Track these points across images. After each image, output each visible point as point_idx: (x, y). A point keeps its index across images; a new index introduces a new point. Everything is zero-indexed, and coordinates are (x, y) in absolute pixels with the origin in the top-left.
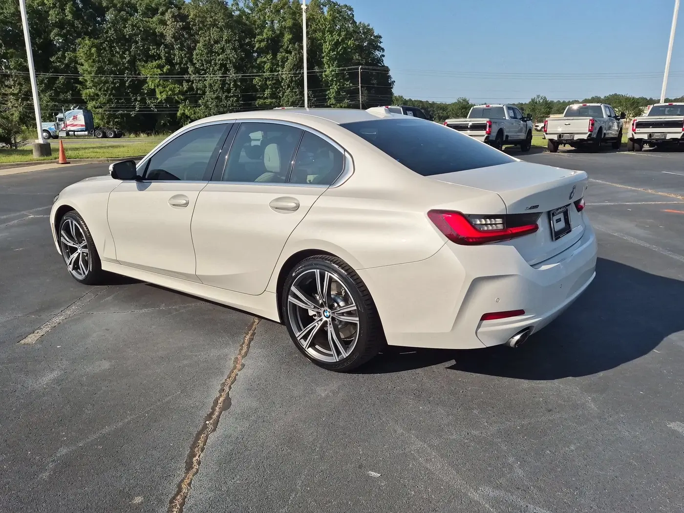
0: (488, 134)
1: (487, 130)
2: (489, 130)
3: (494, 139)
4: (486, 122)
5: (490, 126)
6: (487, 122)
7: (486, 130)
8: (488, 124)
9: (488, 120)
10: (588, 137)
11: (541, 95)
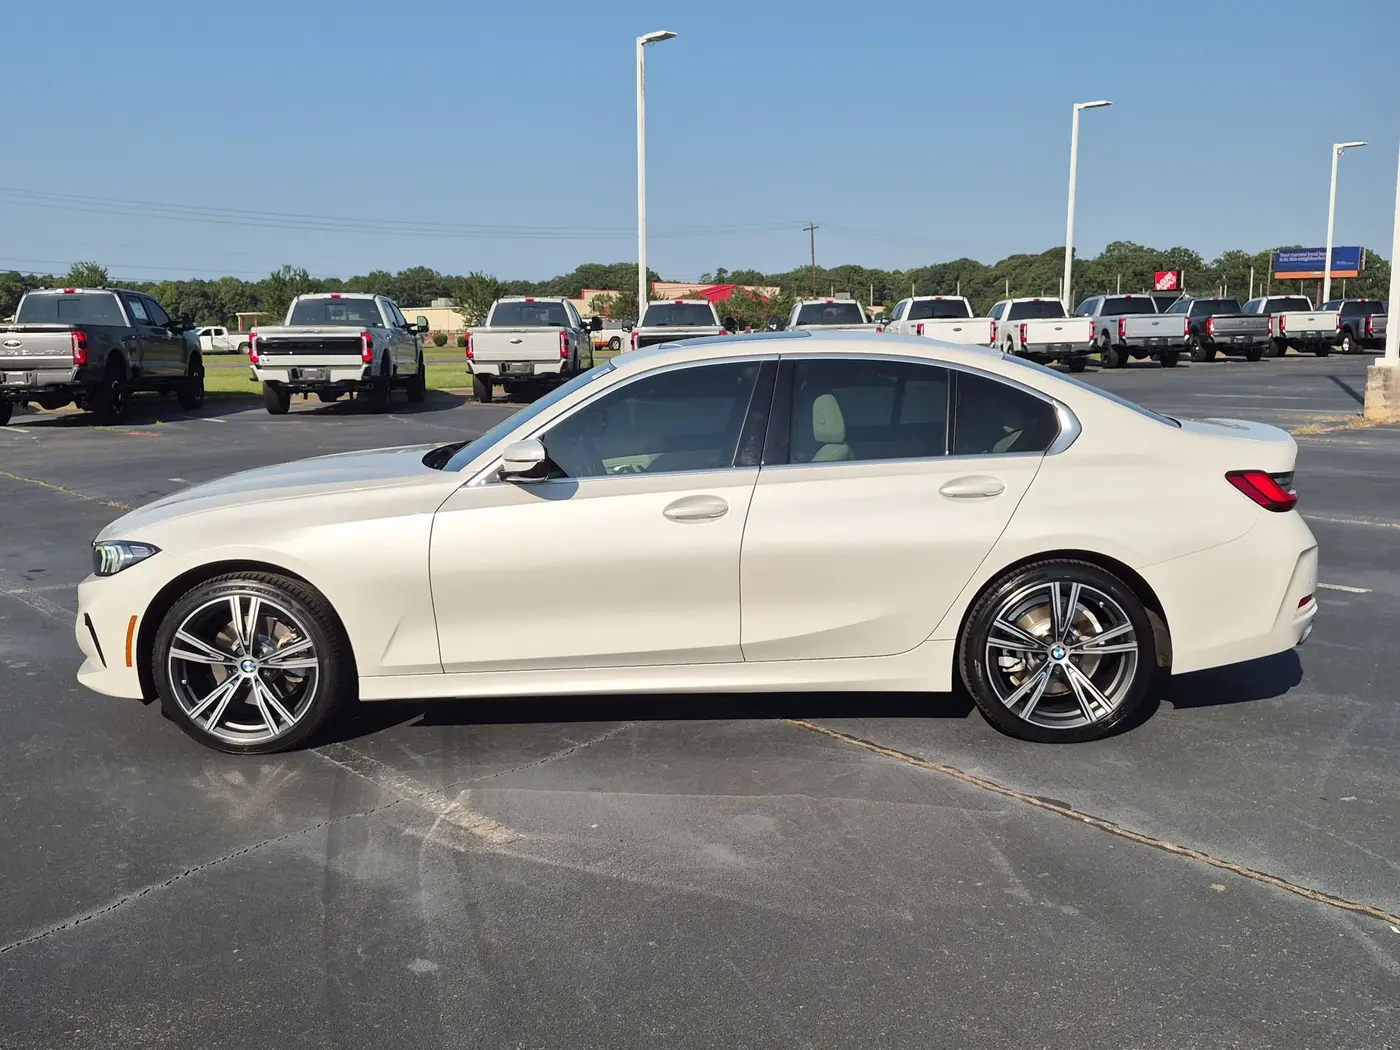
0: (368, 363)
1: (365, 353)
2: (369, 351)
3: (378, 374)
4: (359, 335)
5: (370, 345)
6: (362, 334)
7: (361, 353)
8: (364, 338)
9: (363, 329)
10: (563, 367)
11: (295, 267)
